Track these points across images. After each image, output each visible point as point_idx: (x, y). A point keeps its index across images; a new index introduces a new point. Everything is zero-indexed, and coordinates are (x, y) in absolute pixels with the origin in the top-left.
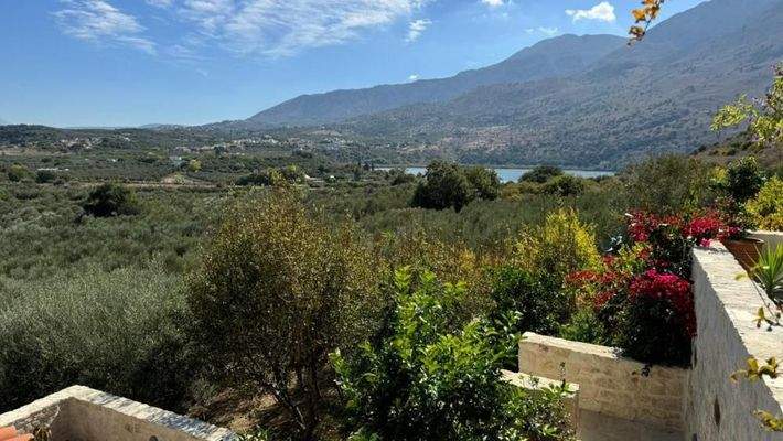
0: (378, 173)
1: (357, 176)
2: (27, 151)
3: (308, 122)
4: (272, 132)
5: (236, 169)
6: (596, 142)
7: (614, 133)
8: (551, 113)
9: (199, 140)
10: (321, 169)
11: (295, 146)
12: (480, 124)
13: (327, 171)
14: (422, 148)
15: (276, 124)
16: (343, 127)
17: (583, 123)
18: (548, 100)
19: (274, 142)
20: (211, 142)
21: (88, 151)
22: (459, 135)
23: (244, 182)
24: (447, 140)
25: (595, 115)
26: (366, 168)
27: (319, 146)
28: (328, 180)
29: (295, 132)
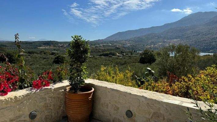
0: (138, 53)
1: (132, 54)
2: (51, 47)
3: (120, 39)
4: (110, 42)
5: (99, 52)
6: (208, 44)
7: (215, 41)
8: (194, 36)
9: (92, 44)
10: (122, 52)
11: (116, 46)
12: (171, 39)
13: (123, 52)
14: (152, 46)
15: (112, 40)
16: (130, 40)
17: (204, 38)
18: (192, 32)
19: (111, 45)
20: (95, 45)
21: (65, 47)
22: (164, 42)
23: (101, 55)
24: (160, 44)
25: (208, 36)
26: (135, 52)
27: (122, 46)
28: (123, 55)
29: (116, 42)
